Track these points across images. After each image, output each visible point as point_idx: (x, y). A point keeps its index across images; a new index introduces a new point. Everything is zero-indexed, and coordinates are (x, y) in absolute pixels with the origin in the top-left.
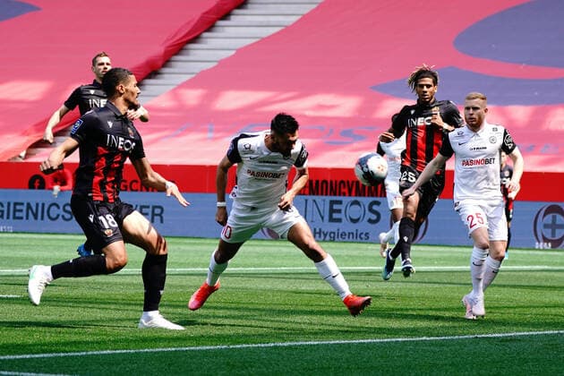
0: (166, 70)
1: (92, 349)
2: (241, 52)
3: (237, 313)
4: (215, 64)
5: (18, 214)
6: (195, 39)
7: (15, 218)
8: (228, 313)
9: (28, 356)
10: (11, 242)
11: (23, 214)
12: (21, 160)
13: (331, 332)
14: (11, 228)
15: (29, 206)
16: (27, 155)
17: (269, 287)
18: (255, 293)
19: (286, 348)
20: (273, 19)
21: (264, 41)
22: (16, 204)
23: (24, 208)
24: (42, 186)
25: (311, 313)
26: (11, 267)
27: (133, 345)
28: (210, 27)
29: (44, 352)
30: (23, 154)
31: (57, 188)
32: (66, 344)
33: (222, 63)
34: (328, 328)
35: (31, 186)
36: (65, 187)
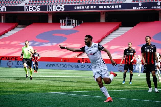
0: (101, 42)
1: (89, 91)
2: (114, 39)
3: (114, 85)
4: (110, 41)
5: (76, 67)
6: (106, 37)
7: (75, 68)
8: (113, 85)
9: (78, 92)
10: (75, 72)
11: (77, 67)
12: (76, 58)
13: (131, 89)
14: (75, 69)
15: (78, 66)
16: (77, 57)
17: (120, 80)
18: (117, 81)
19: (123, 91)
20: (120, 33)
21: (118, 37)
22: (75, 65)
23: (77, 66)
24: (80, 62)
25: (127, 85)
26: (75, 76)
27: (96, 90)
28: (109, 35)
29: (81, 91)
30: (77, 56)
31: (82, 62)
32: (84, 90)
33: (111, 41)
34: (130, 88)
35: (78, 62)
36: (84, 62)
